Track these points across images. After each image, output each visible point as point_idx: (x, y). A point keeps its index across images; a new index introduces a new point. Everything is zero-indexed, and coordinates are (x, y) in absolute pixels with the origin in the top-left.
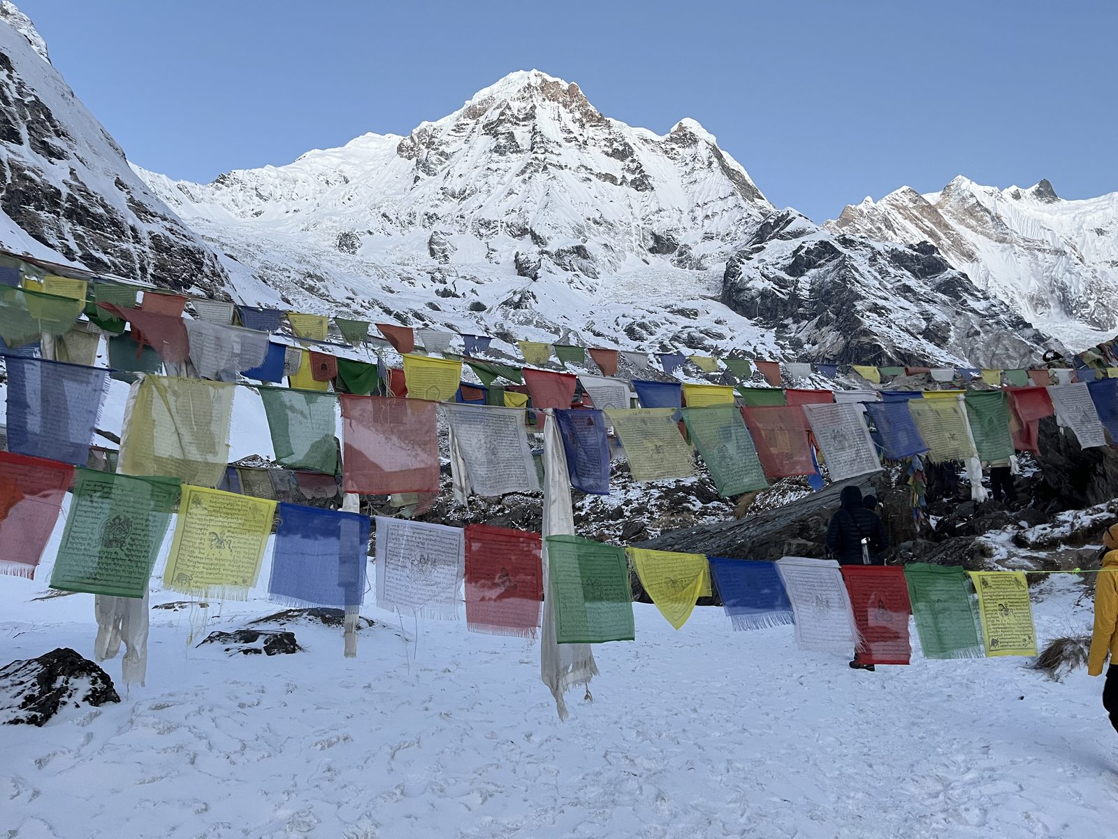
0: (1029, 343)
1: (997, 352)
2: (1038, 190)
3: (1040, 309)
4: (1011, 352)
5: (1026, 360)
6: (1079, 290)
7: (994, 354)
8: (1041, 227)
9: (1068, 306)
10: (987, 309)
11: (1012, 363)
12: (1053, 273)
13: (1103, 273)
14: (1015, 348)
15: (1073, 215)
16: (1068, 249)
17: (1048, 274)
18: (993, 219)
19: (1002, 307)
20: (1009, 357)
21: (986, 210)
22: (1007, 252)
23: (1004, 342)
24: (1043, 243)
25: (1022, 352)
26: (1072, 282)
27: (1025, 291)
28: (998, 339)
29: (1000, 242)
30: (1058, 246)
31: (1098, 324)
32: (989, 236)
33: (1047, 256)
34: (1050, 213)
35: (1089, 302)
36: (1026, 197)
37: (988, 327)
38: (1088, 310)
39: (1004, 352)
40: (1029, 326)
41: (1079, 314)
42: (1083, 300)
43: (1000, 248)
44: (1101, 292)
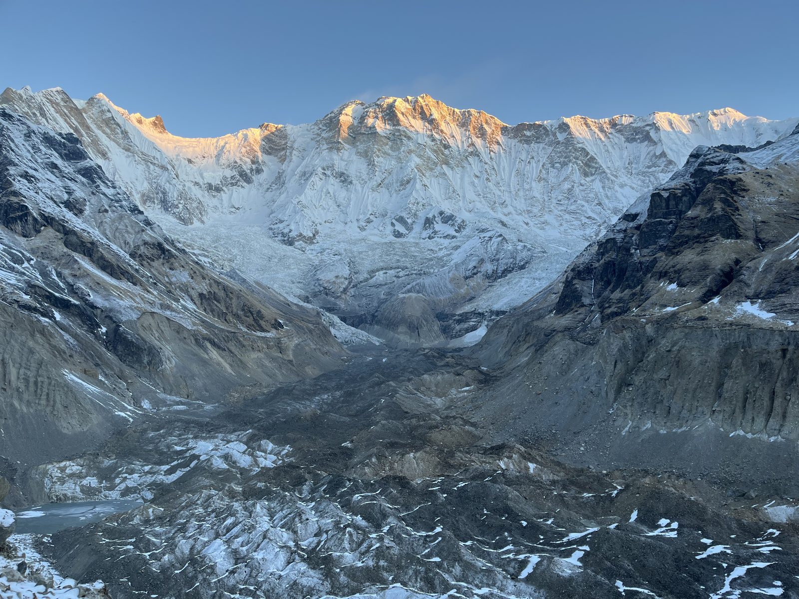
0: (142, 225)
1: (119, 227)
2: (154, 122)
3: (148, 204)
4: (129, 229)
5: (139, 236)
6: (174, 196)
7: (117, 229)
8: (154, 148)
9: (166, 205)
10: (114, 195)
11: (129, 237)
12: (159, 181)
13: (189, 188)
14: (132, 227)
15: (174, 146)
16: (170, 167)
17: (155, 181)
18: (122, 133)
19: (125, 196)
20: (128, 232)
21: (118, 125)
22: (130, 159)
23: (125, 221)
24: (154, 159)
25: (137, 230)
26: (170, 190)
27: (139, 189)
28: (121, 218)
29: (126, 150)
30: (164, 163)
31: (183, 220)
32: (119, 145)
33: (156, 168)
34: (160, 139)
35: (179, 205)
36: (146, 124)
37: (114, 208)
38: (178, 210)
39: (124, 228)
40: (142, 213)
41: (172, 212)
42: (176, 203)
43: (126, 154)
44: (187, 200)
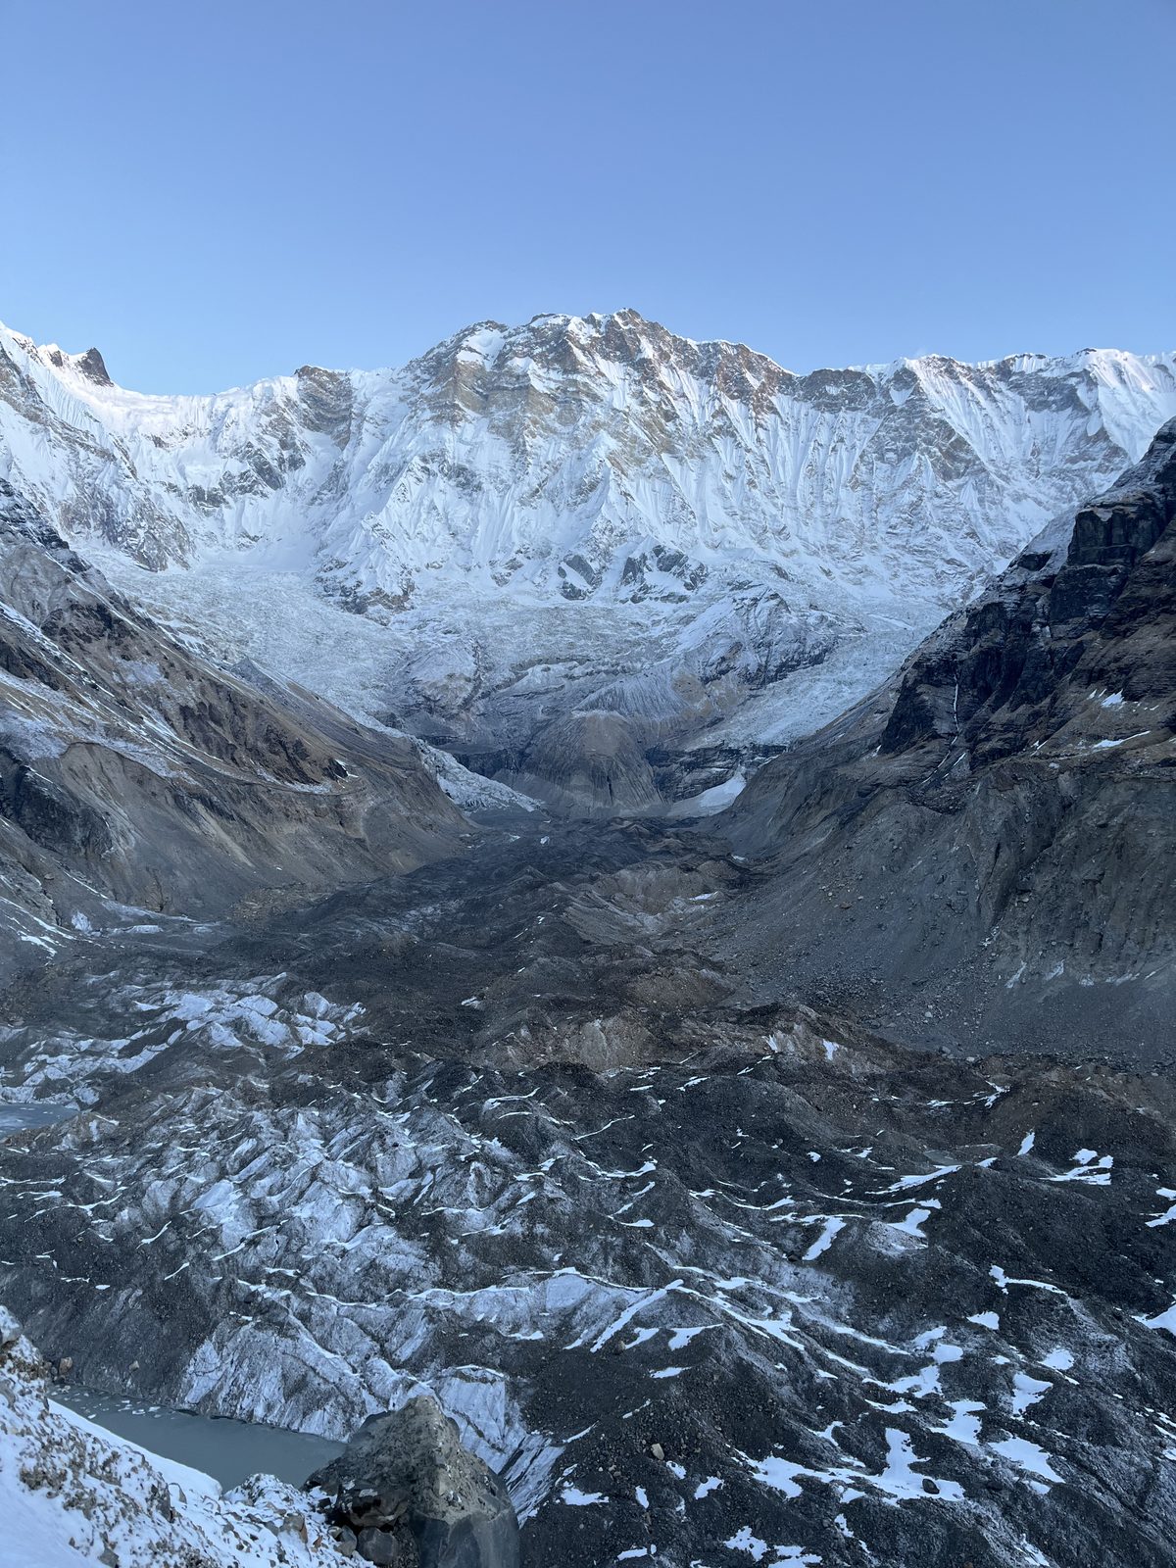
0: (65, 569)
1: (21, 573)
2: (85, 362)
3: (77, 527)
4: (41, 577)
5: (60, 590)
6: (127, 512)
7: (16, 577)
8: (87, 414)
9: (112, 531)
10: (9, 510)
11: (41, 593)
12: (98, 482)
13: (158, 496)
14: (46, 572)
15: (126, 410)
16: (118, 454)
17: (90, 481)
18: (23, 384)
19: (30, 511)
20: (38, 584)
21: (14, 367)
22: (40, 436)
23: (32, 561)
24: (87, 436)
25: (56, 579)
26: (119, 499)
27: (59, 497)
28: (24, 554)
29: (30, 419)
30: (107, 446)
31: (147, 561)
32: (16, 407)
33: (91, 455)
34: (98, 397)
35: (139, 530)
36: (69, 366)
37: (10, 535)
38: (136, 541)
39: (30, 575)
40: (65, 545)
41: (125, 544)
42: (132, 525)
43: (30, 428)
44: (153, 520)
